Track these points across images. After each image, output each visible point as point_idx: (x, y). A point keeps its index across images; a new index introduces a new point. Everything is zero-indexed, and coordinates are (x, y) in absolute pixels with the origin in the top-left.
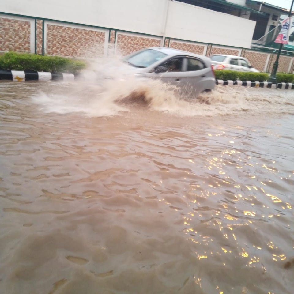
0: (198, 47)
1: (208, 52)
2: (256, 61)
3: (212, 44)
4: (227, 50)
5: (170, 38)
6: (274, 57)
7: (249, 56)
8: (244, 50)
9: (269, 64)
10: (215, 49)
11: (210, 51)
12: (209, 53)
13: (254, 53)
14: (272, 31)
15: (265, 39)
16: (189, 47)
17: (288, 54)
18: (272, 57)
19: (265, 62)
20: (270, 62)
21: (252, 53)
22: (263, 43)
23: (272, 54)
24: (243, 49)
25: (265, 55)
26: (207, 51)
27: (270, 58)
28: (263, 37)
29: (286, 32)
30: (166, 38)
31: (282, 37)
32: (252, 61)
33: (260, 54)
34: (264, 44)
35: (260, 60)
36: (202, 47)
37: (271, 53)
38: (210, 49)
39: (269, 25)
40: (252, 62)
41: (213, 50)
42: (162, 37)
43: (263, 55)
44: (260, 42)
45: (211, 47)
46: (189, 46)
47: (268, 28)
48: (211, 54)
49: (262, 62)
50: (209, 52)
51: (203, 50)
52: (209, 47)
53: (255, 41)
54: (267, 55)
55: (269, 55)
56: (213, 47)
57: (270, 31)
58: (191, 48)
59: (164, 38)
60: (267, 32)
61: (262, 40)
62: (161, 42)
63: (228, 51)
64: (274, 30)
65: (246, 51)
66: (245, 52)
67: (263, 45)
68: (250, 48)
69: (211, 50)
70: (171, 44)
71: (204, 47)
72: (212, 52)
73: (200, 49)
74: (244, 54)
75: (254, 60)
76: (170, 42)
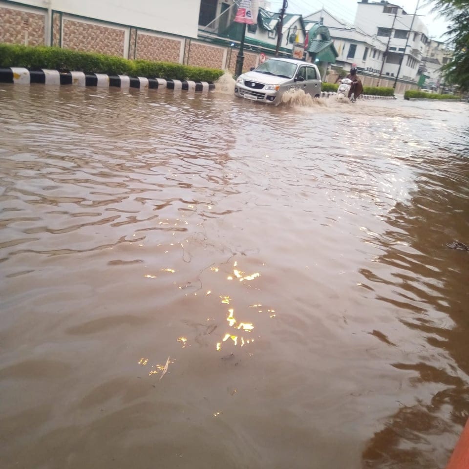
0: (115, 31)
1: (132, 41)
2: (208, 59)
3: (137, 28)
4: (162, 39)
5: (61, 13)
6: (232, 53)
7: (196, 50)
8: (188, 41)
9: (228, 64)
10: (143, 36)
11: (136, 40)
12: (133, 43)
13: (204, 47)
14: (225, 13)
15: (217, 26)
16: (99, 31)
17: (251, 49)
18: (231, 54)
19: (221, 61)
20: (228, 61)
21: (200, 46)
22: (214, 31)
23: (230, 48)
24: (187, 39)
25: (221, 49)
26: (130, 40)
27: (227, 56)
28: (213, 21)
29: (249, 5)
30: (53, 11)
31: (244, 13)
32: (203, 59)
33: (213, 48)
34: (217, 32)
35: (214, 57)
36: (120, 31)
37: (228, 47)
38: (134, 36)
39: (220, 3)
40: (203, 61)
41: (139, 39)
42: (46, 10)
43: (217, 49)
44: (210, 30)
45: (136, 33)
46: (98, 28)
47: (219, 8)
48: (137, 45)
49: (217, 61)
50: (134, 41)
51: (123, 37)
52: (132, 33)
53: (203, 28)
54: (223, 51)
55: (226, 51)
56: (139, 32)
57: (222, 13)
58: (101, 32)
59: (50, 13)
60: (218, 15)
61: (214, 28)
62: (46, 18)
63: (164, 42)
64: (228, 10)
65: (192, 42)
66: (190, 45)
67: (215, 34)
68: (197, 38)
69: (137, 38)
70: (65, 23)
71: (124, 33)
72: (139, 41)
73: (117, 35)
74: (189, 48)
75: (205, 58)
76: (63, 21)
